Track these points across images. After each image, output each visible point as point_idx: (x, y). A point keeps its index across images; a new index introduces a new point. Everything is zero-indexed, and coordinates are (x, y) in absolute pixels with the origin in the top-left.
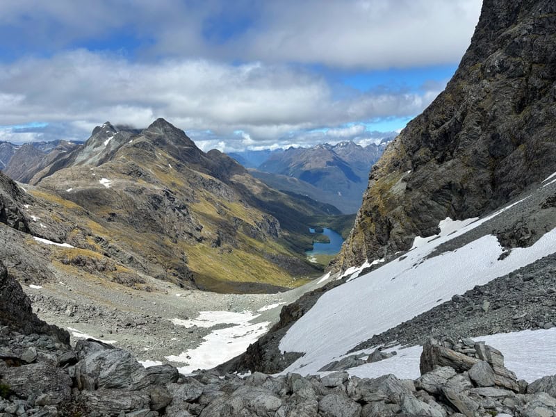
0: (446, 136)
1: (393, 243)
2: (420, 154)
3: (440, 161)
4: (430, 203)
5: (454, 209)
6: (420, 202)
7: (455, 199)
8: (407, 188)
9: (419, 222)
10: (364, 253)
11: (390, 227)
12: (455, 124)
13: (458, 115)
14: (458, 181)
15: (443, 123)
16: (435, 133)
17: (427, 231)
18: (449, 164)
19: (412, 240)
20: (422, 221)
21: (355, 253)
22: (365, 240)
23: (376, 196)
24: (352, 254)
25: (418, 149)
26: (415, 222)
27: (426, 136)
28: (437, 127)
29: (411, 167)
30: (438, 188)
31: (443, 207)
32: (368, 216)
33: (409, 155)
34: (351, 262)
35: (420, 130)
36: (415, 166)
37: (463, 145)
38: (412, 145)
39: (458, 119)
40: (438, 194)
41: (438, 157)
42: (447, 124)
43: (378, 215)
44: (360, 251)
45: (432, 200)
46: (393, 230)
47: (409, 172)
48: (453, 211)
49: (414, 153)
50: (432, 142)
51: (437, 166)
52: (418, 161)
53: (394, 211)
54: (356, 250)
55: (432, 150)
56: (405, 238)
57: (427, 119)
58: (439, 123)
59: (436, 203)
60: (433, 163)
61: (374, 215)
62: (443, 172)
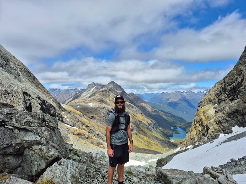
0: (234, 89)
1: (210, 136)
2: (222, 97)
3: (232, 100)
4: (227, 118)
5: (239, 122)
6: (222, 118)
7: (239, 117)
8: (216, 112)
9: (222, 127)
10: (196, 139)
11: (208, 129)
12: (238, 84)
13: (239, 80)
14: (241, 109)
15: (232, 84)
16: (229, 88)
17: (226, 131)
18: (236, 101)
19: (219, 135)
20: (223, 127)
21: (192, 139)
22: (197, 134)
23: (201, 114)
24: (190, 139)
25: (221, 95)
26: (220, 127)
27: (224, 89)
28: (230, 85)
29: (217, 102)
30: (231, 112)
31: (234, 121)
32: (198, 123)
33: (217, 97)
34: (190, 143)
35: (221, 86)
36: (219, 102)
37: (242, 93)
38: (218, 93)
39: (240, 82)
40: (231, 115)
41: (231, 98)
42: (234, 84)
43: (202, 123)
44: (194, 138)
45: (228, 117)
46: (210, 130)
47: (217, 104)
48: (239, 123)
49: (219, 96)
50: (227, 91)
51: (230, 102)
52: (221, 99)
53: (210, 121)
54: (192, 138)
55: (228, 95)
56: (215, 134)
57: (225, 82)
58: (230, 83)
59: (230, 119)
60: (228, 101)
61: (200, 123)
62: (233, 105)
